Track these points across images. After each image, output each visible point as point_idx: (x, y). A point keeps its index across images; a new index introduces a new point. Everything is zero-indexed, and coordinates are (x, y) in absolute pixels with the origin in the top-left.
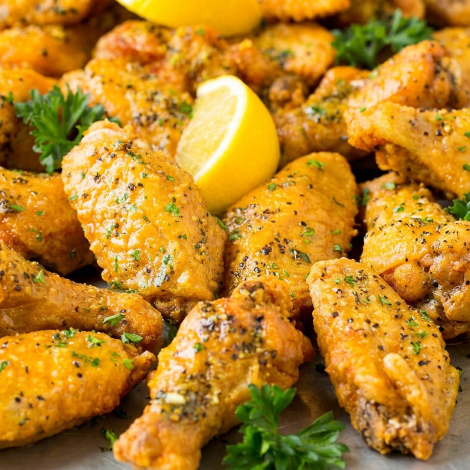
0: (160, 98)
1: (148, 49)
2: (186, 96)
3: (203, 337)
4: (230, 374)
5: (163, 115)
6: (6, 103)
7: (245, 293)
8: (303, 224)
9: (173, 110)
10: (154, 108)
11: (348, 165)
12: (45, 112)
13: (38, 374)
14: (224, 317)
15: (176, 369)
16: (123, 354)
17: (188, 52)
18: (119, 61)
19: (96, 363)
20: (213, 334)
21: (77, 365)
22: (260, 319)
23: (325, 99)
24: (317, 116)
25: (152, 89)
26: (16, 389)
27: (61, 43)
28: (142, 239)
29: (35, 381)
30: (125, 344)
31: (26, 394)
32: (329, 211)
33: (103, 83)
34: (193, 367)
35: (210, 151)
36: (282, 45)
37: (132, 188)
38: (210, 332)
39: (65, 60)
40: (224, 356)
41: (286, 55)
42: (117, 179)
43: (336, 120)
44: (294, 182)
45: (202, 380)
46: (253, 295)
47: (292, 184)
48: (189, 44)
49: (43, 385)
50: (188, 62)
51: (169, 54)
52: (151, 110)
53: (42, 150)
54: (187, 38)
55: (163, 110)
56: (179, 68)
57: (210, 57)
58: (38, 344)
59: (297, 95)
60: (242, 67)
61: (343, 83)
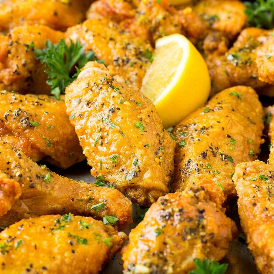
0: (131, 47)
1: (123, 12)
2: (148, 46)
3: (162, 224)
4: (181, 251)
5: (133, 59)
6: (29, 50)
7: (191, 193)
8: (229, 136)
9: (140, 56)
10: (127, 53)
11: (257, 96)
12: (55, 56)
13: (43, 251)
14: (177, 209)
15: (143, 247)
16: (105, 235)
17: (150, 14)
18: (104, 21)
19: (85, 241)
20: (169, 222)
21: (71, 244)
22: (202, 212)
23: (240, 50)
24: (236, 61)
25: (126, 41)
26: (28, 261)
27: (66, 7)
28: (119, 147)
29: (42, 255)
30: (106, 226)
31: (34, 266)
32: (246, 127)
33: (94, 36)
34: (155, 246)
35: (165, 84)
36: (211, 12)
37: (113, 111)
38: (167, 221)
39: (68, 19)
40: (177, 238)
41: (214, 19)
42: (103, 105)
43: (248, 64)
44: (221, 107)
45: (161, 256)
46: (197, 194)
47: (220, 108)
48: (150, 9)
49: (46, 258)
50: (150, 22)
51: (137, 15)
52: (126, 56)
53: (53, 83)
54: (149, 5)
55: (133, 56)
56: (144, 24)
57: (164, 18)
58: (44, 227)
59: (222, 46)
60: (185, 25)
61: (252, 39)
